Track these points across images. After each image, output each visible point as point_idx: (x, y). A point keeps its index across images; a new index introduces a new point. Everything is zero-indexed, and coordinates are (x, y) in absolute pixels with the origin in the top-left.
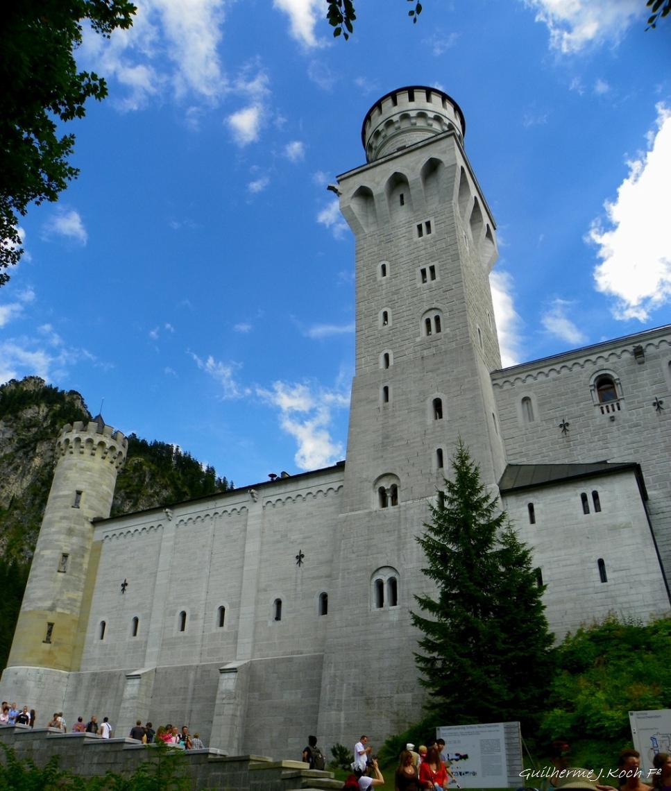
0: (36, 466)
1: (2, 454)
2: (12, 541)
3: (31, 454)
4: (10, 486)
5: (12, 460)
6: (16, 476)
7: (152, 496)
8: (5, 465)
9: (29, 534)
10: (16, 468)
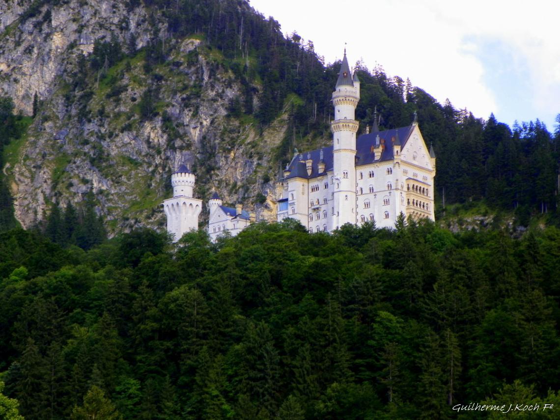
0: (57, 48)
1: (2, 27)
2: (55, 172)
3: (45, 28)
4: (27, 78)
5: (20, 37)
6: (32, 63)
7: (214, 100)
8: (12, 45)
9: (75, 163)
10: (29, 51)
